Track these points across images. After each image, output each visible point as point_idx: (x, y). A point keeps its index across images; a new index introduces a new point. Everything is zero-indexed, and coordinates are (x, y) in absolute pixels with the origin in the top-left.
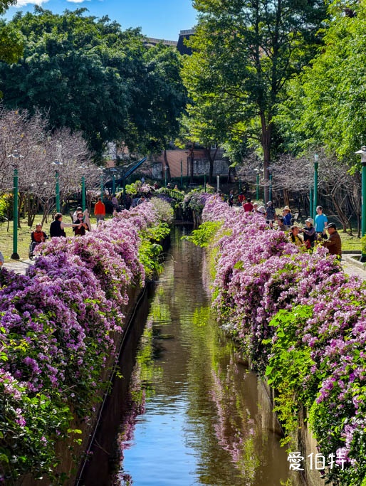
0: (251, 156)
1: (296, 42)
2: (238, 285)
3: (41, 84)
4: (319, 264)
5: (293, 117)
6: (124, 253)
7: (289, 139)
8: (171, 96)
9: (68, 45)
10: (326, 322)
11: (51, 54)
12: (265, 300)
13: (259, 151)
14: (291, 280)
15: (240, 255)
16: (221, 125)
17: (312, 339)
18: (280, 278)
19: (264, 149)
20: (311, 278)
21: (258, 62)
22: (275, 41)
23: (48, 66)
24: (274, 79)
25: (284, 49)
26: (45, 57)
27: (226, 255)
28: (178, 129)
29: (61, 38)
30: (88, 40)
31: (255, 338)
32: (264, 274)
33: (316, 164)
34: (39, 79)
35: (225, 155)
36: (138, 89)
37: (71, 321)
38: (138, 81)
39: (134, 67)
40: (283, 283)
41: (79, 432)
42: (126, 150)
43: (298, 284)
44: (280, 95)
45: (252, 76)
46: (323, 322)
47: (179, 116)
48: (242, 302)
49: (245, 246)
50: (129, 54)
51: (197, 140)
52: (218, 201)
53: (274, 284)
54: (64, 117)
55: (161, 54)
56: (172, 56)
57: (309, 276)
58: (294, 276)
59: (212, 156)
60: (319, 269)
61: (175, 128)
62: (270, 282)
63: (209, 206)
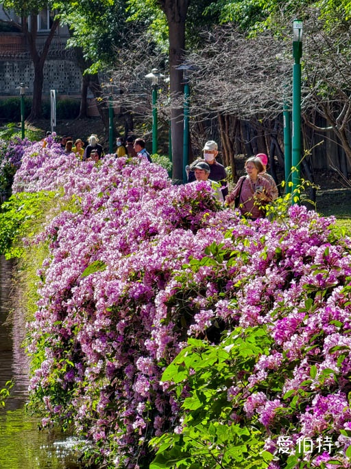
0: (137, 43)
4: (292, 239)
10: (305, 361)
12: (157, 338)
14: (223, 284)
15: (98, 249)
17: (268, 405)
18: (196, 280)
20: (272, 275)
27: (65, 255)
31: (132, 438)
32: (156, 272)
35: (71, 43)
40: (203, 293)
43: (239, 294)
46: (298, 363)
49: (112, 226)
52: (51, 151)
53: (179, 296)
57: (268, 271)
58: (233, 273)
59: (39, 50)
60: (292, 252)
62: (168, 290)
63: (31, 165)
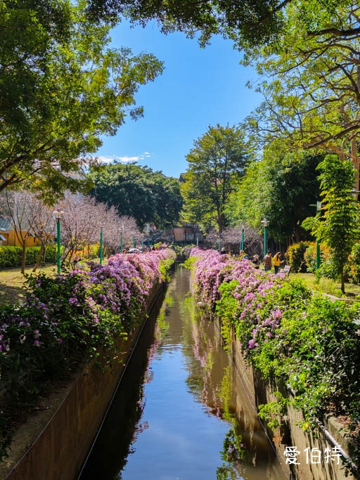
0: (213, 230)
1: (234, 177)
2: (204, 276)
3: (116, 196)
4: (243, 265)
5: (232, 210)
6: (152, 266)
7: (230, 221)
8: (176, 201)
9: (128, 178)
10: (245, 287)
11: (120, 182)
12: (217, 282)
13: (217, 226)
15: (206, 266)
16: (199, 215)
17: (238, 295)
18: (224, 272)
19: (219, 225)
20: (239, 271)
21: (216, 185)
22: (224, 176)
23: (119, 187)
24: (224, 193)
25: (228, 180)
26: (117, 183)
27: (200, 268)
28: (179, 217)
29: (125, 175)
30: (137, 175)
31: (212, 301)
32: (217, 270)
33: (243, 230)
34: (115, 193)
35: (201, 230)
36: (160, 198)
37: (124, 287)
38: (161, 195)
39: (158, 188)
40: (226, 274)
41: (126, 334)
42: (155, 228)
43: (233, 275)
44: (226, 201)
45: (213, 192)
47: (180, 211)
48: (206, 284)
49: (209, 262)
50: (156, 182)
51: (187, 221)
52: (197, 249)
53: (221, 275)
54: (126, 211)
55: (171, 183)
56: (176, 183)
58: (231, 271)
59: (195, 231)
60: (243, 267)
61: (178, 217)
63: (193, 252)
